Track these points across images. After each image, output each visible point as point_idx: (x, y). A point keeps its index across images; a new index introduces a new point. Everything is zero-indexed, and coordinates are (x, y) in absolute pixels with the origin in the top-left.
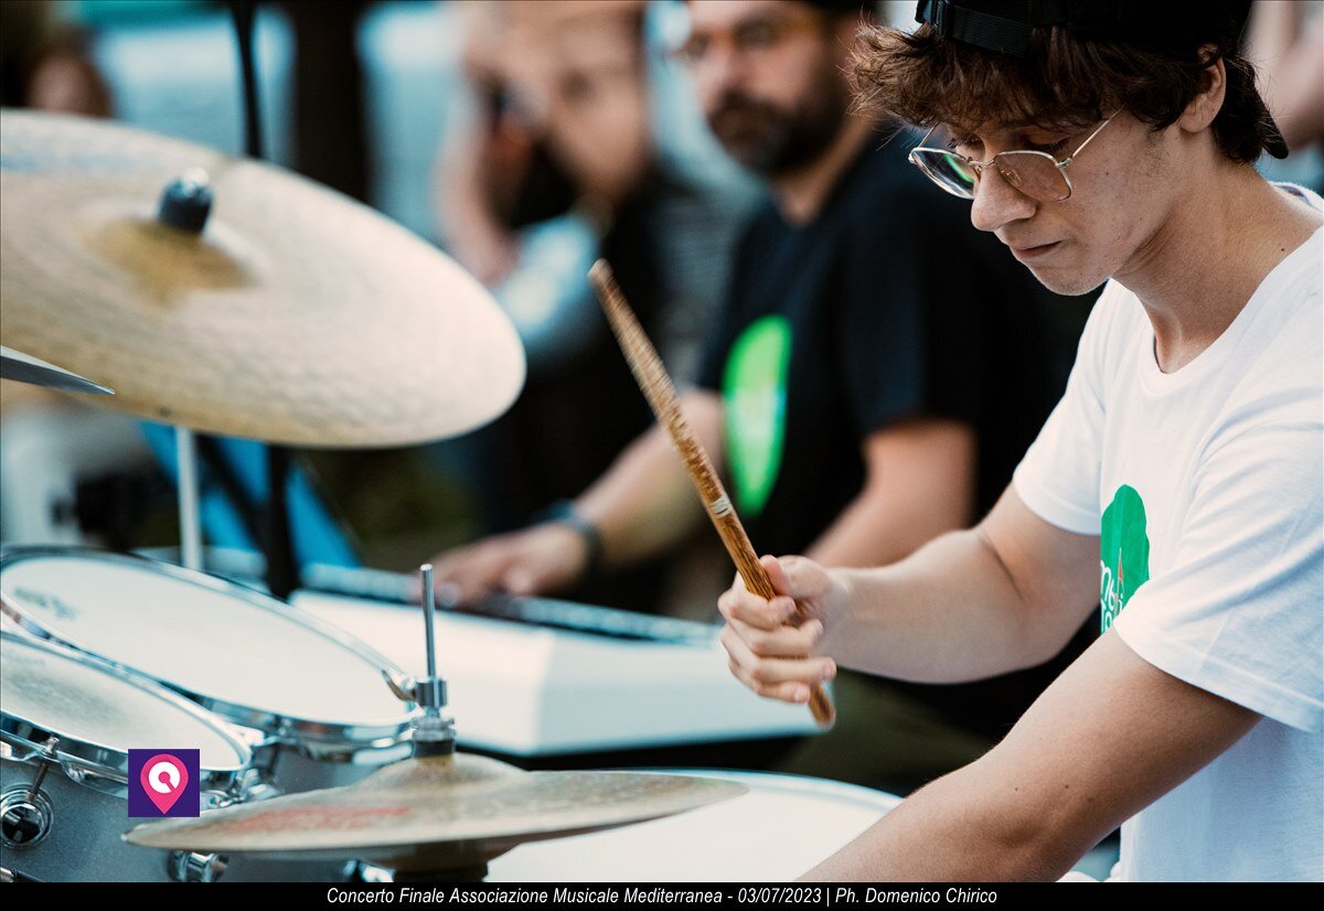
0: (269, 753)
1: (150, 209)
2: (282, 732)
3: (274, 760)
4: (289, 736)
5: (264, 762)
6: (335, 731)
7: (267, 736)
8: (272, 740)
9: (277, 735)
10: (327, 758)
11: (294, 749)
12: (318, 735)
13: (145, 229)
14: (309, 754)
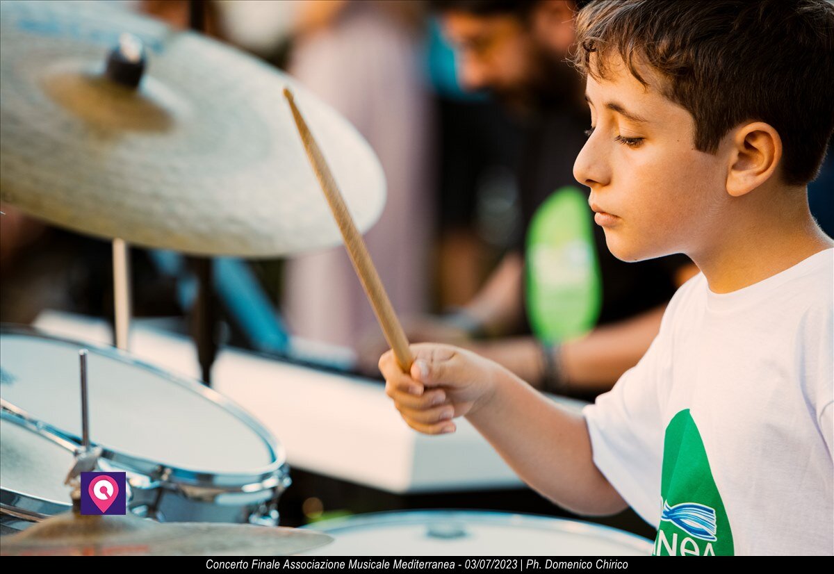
0: (154, 494)
1: (98, 67)
2: (165, 477)
3: (158, 499)
4: (170, 481)
5: (151, 500)
6: (205, 479)
7: (152, 480)
8: (157, 483)
9: (160, 480)
10: (199, 499)
11: (175, 491)
12: (193, 481)
13: (92, 82)
14: (185, 495)
